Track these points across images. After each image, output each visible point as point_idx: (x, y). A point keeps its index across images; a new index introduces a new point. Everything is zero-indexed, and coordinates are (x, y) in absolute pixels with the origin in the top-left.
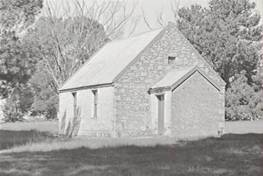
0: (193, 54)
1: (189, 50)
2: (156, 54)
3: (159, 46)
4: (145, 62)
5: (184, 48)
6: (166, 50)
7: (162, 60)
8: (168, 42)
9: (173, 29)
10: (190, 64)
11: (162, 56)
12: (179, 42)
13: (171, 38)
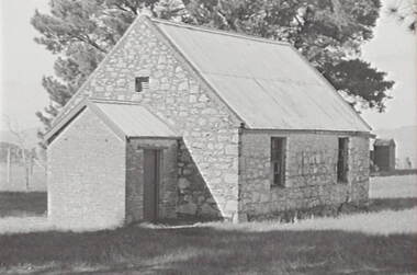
0: (178, 69)
1: (170, 61)
2: (114, 75)
3: (121, 60)
4: (97, 89)
5: (161, 60)
6: (132, 66)
7: (126, 85)
8: (135, 50)
9: (143, 27)
10: (174, 88)
11: (125, 77)
12: (153, 48)
13: (141, 43)
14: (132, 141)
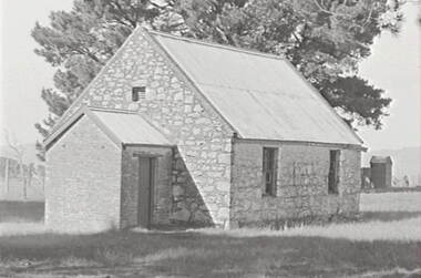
0: (174, 80)
1: (166, 72)
2: (112, 84)
3: (118, 70)
4: (95, 98)
5: (158, 70)
6: (129, 76)
7: (123, 94)
8: (132, 60)
9: (141, 38)
10: (169, 98)
11: (122, 87)
12: (149, 59)
13: (138, 54)
14: (128, 148)
